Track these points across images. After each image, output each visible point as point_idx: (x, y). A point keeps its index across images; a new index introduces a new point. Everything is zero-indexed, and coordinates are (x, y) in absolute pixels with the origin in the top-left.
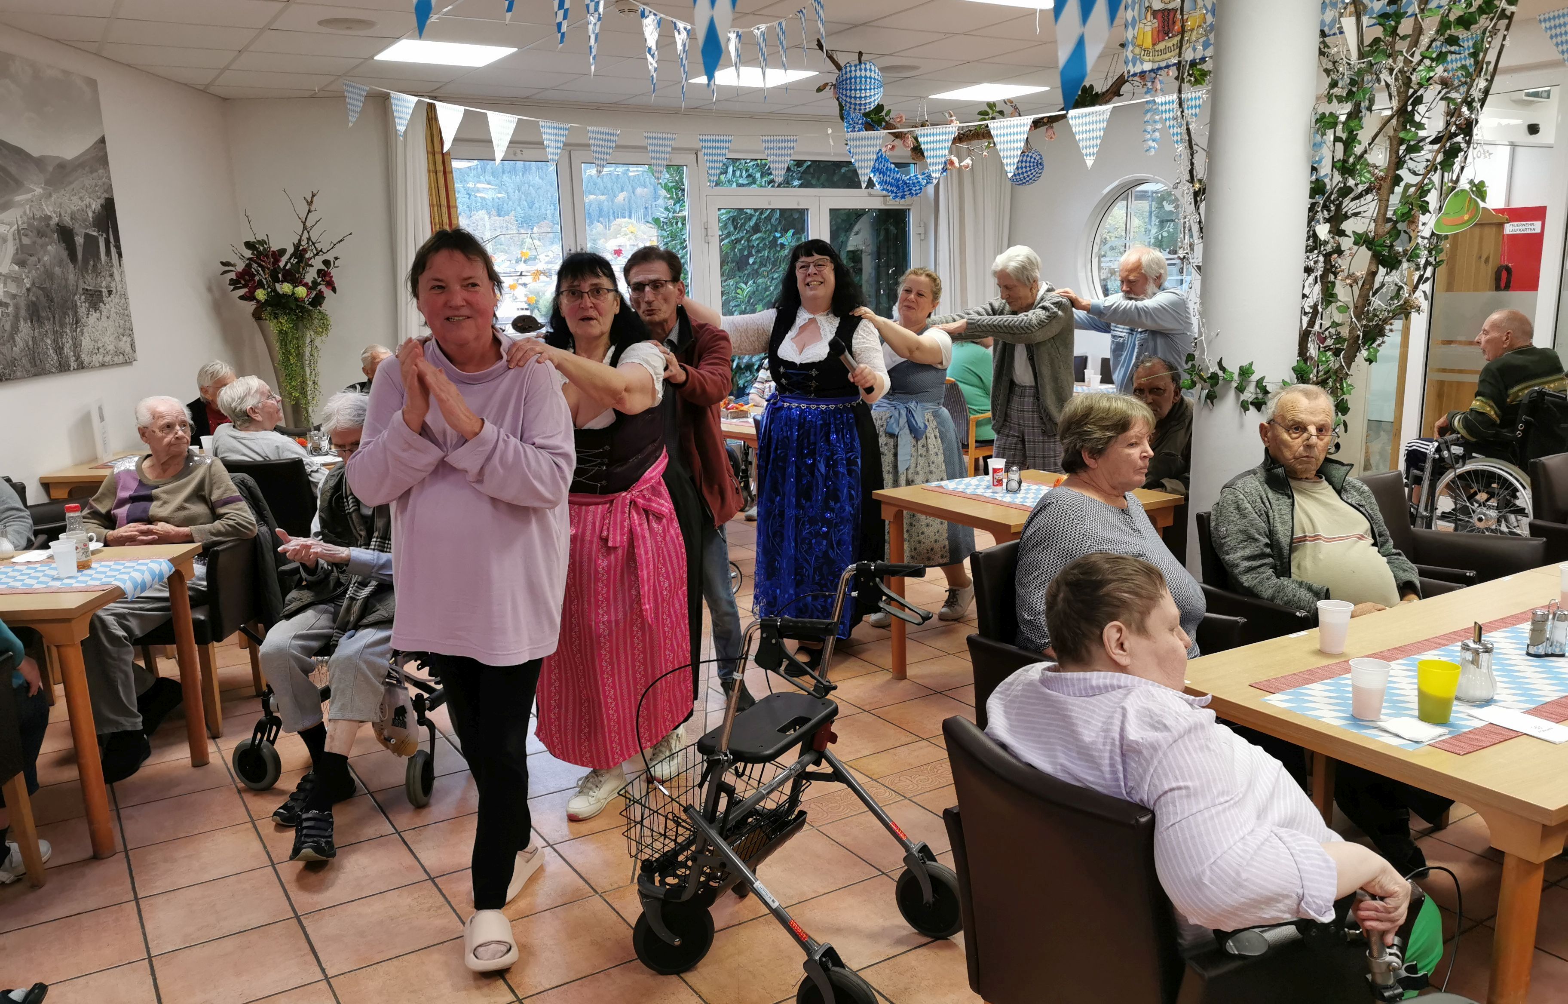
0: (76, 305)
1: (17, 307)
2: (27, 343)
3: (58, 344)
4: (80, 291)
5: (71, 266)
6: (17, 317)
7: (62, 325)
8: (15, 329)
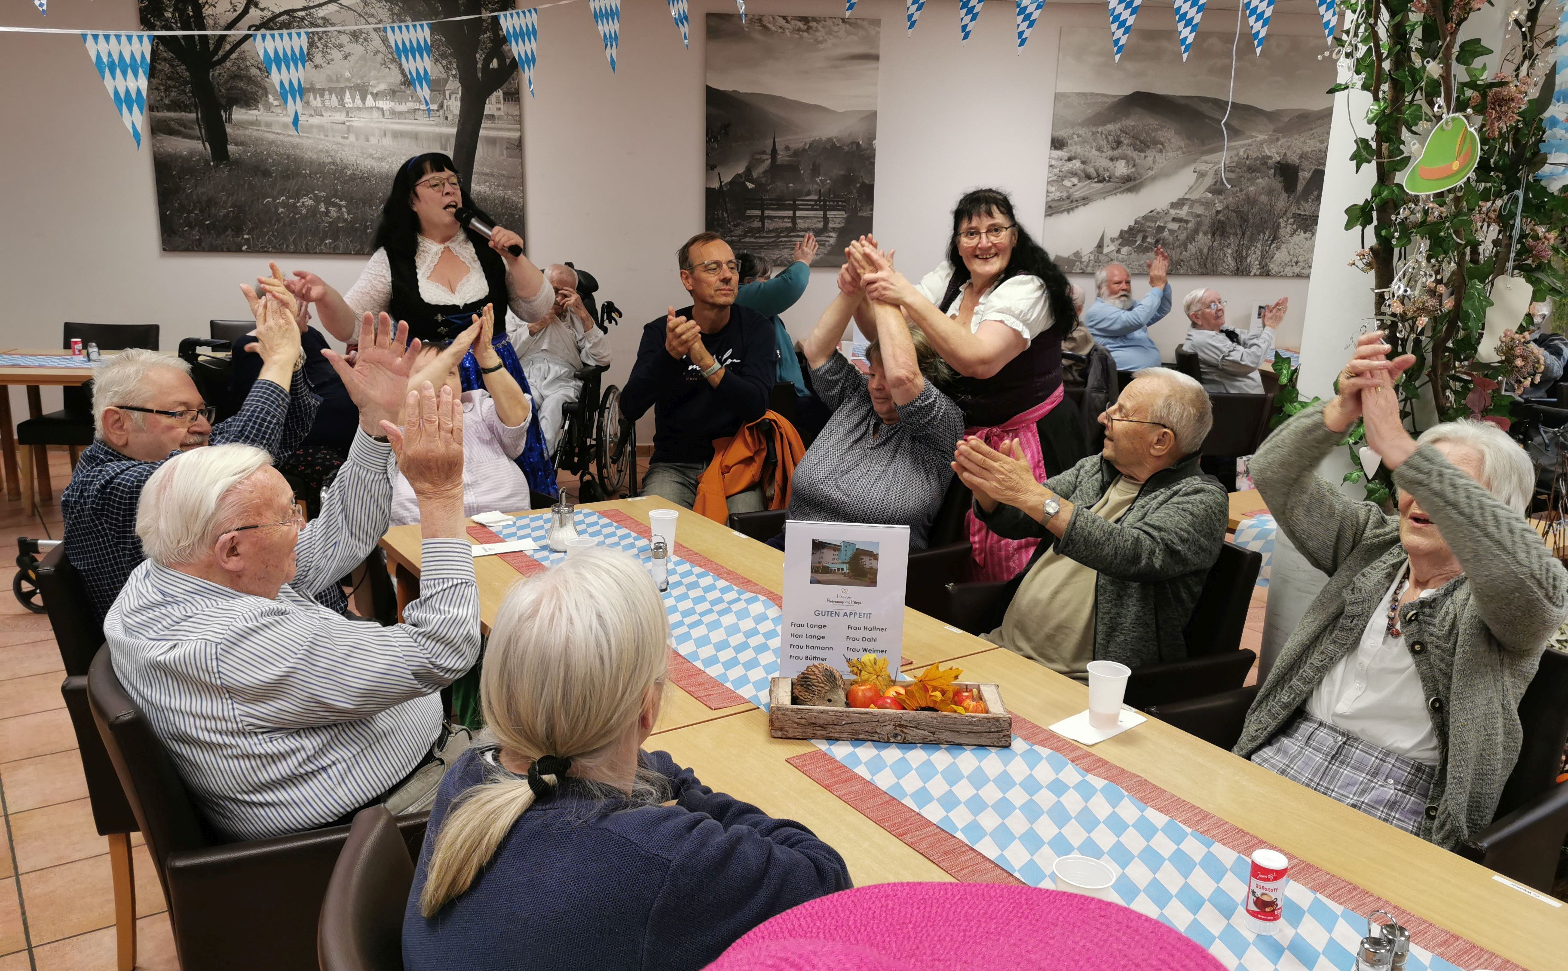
0: (1279, 226)
1: (1199, 224)
2: (1201, 251)
3: (1241, 253)
4: (1289, 215)
5: (1284, 195)
6: (1196, 231)
7: (1253, 240)
8: (1191, 238)
